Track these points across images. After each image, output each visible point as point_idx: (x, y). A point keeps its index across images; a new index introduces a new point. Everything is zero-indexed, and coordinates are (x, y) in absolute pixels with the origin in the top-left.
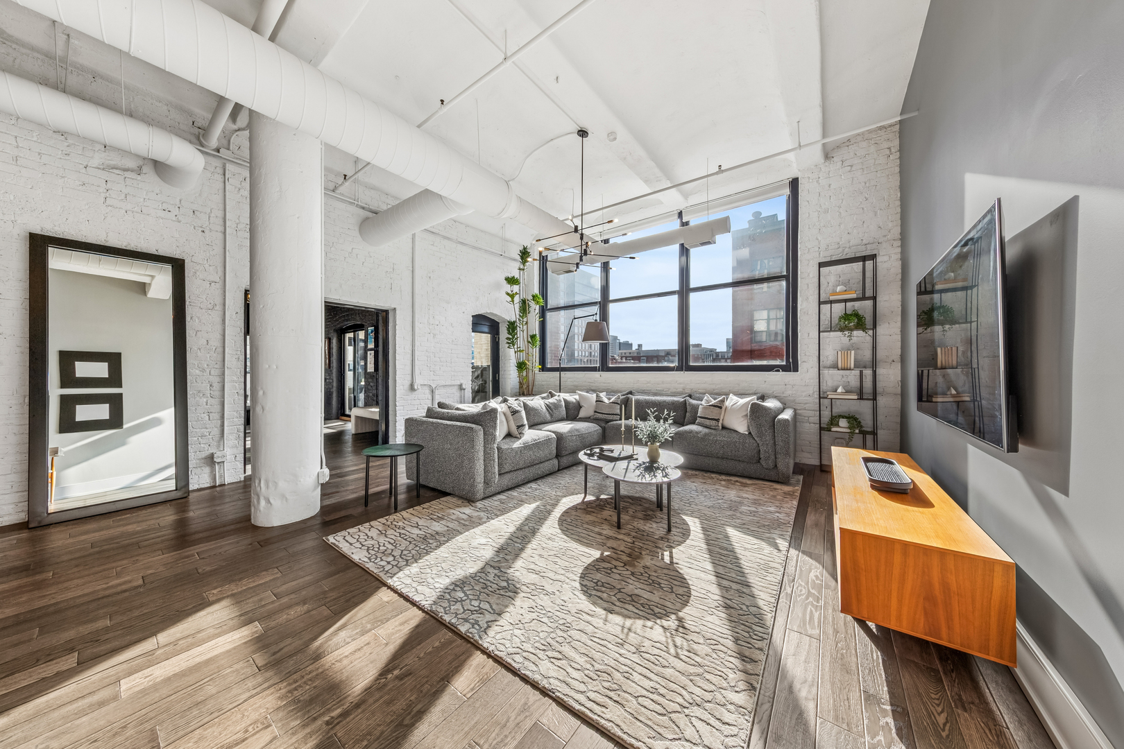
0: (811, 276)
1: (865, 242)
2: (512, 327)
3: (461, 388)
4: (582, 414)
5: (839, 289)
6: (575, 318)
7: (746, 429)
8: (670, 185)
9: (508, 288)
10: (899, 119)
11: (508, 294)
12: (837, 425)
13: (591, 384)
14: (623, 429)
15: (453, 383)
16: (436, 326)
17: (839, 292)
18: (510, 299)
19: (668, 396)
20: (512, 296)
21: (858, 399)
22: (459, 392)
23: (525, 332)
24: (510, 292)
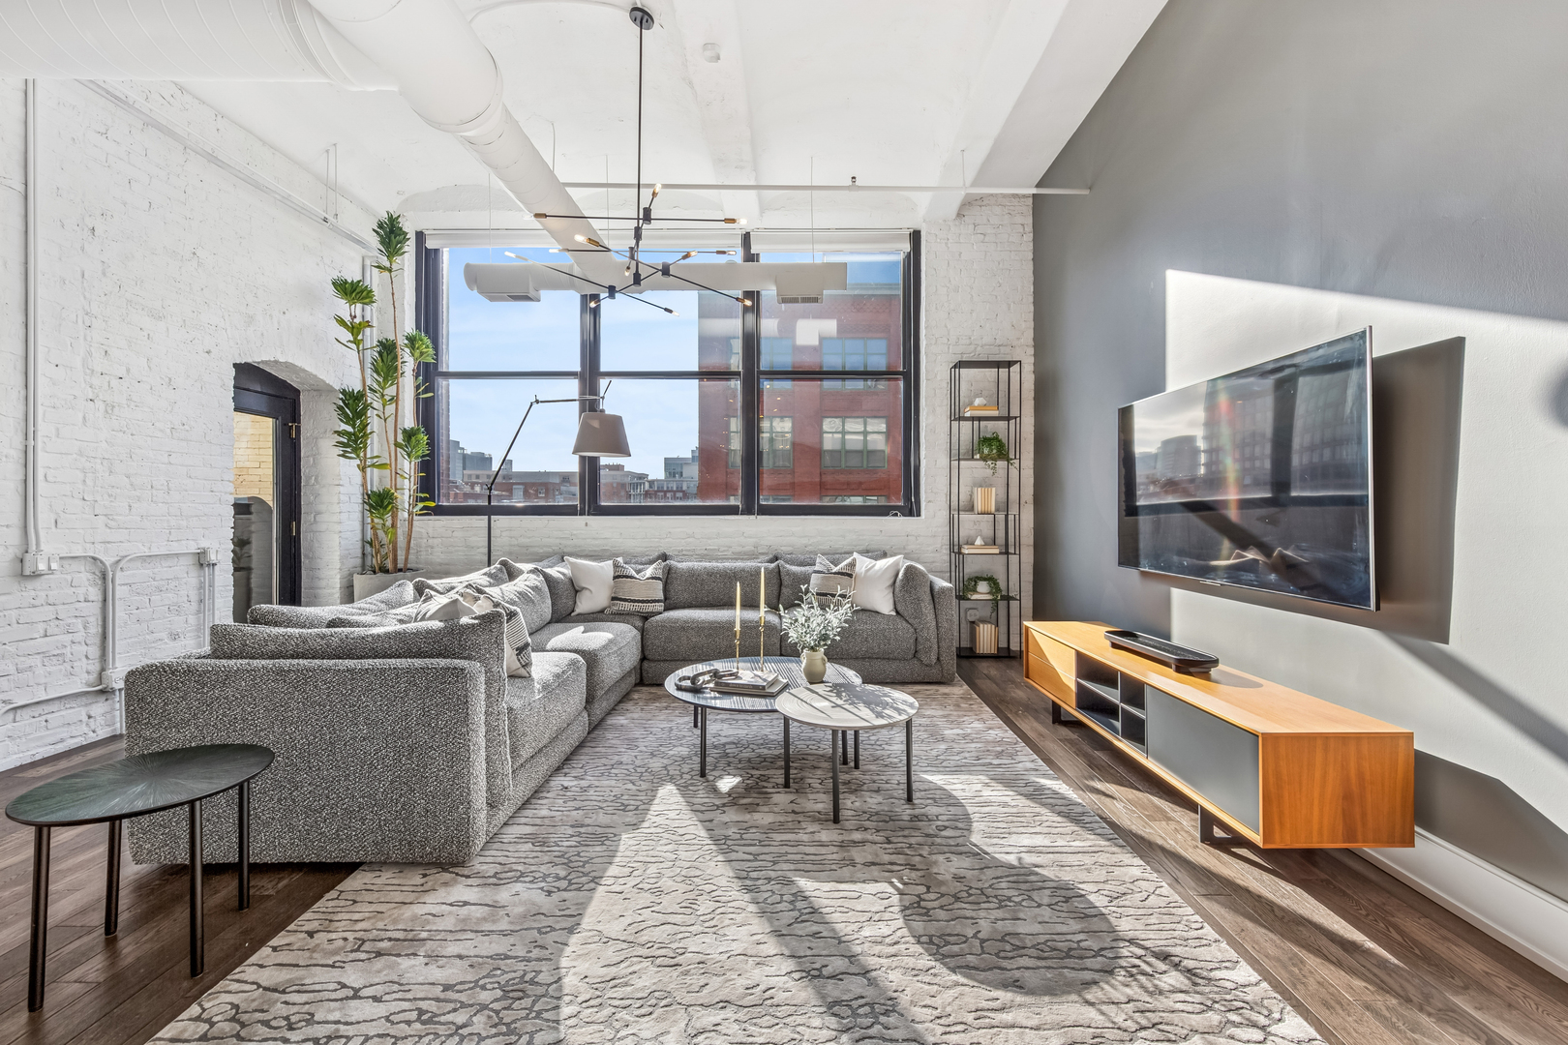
0: (939, 378)
1: (998, 342)
2: (353, 405)
3: (202, 561)
4: (584, 605)
5: (978, 402)
6: (537, 402)
7: (892, 607)
8: (752, 183)
9: (344, 308)
10: (1035, 191)
11: (341, 322)
12: (975, 591)
13: (564, 542)
14: (738, 628)
15: (176, 548)
16: (115, 382)
17: (979, 406)
18: (346, 336)
19: (728, 559)
20: (355, 329)
21: (1001, 553)
22: (194, 572)
23: (391, 421)
24: (347, 319)
